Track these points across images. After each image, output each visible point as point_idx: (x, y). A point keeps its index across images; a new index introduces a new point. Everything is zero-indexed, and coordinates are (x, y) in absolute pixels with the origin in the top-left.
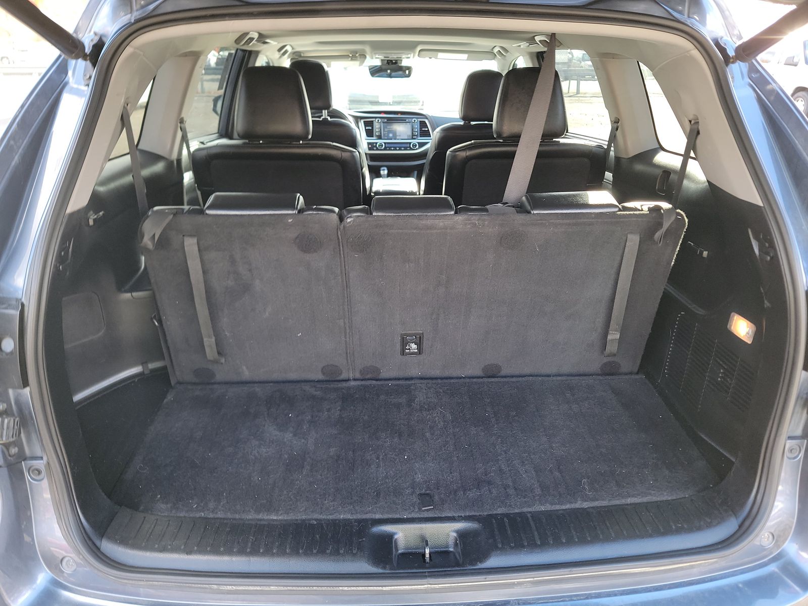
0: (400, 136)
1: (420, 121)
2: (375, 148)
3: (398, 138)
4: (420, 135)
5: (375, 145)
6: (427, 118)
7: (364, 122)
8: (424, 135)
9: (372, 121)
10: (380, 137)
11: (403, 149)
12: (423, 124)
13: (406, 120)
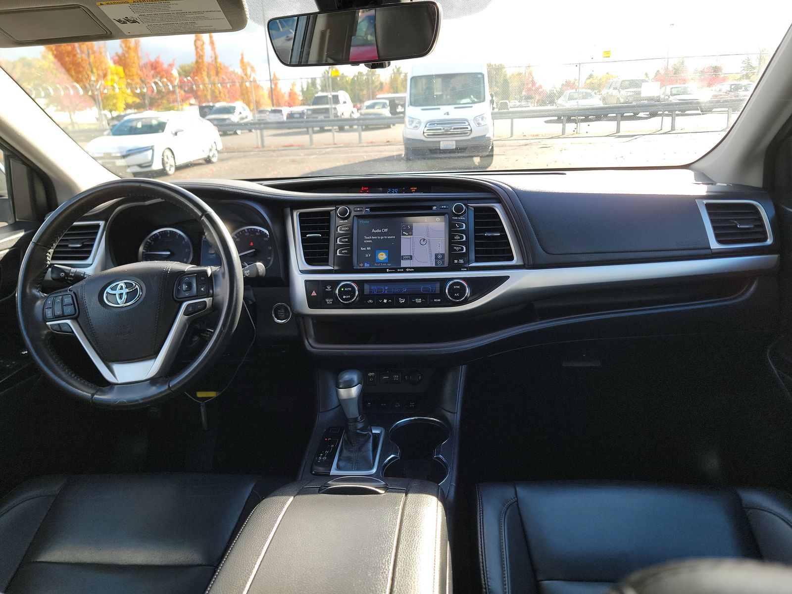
0: (411, 258)
1: (476, 209)
2: (329, 301)
3: (404, 264)
4: (476, 252)
5: (329, 288)
6: (499, 200)
7: (301, 215)
8: (488, 252)
9: (328, 213)
10: (346, 266)
11: (419, 301)
12: (486, 218)
13: (430, 208)
